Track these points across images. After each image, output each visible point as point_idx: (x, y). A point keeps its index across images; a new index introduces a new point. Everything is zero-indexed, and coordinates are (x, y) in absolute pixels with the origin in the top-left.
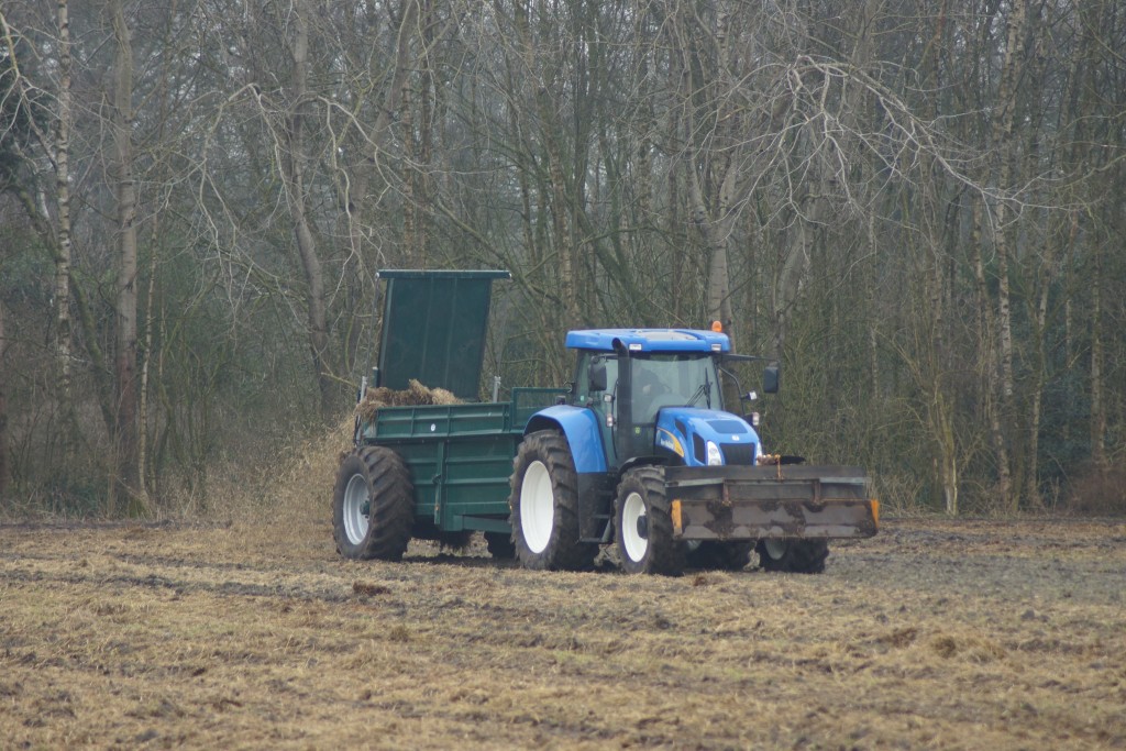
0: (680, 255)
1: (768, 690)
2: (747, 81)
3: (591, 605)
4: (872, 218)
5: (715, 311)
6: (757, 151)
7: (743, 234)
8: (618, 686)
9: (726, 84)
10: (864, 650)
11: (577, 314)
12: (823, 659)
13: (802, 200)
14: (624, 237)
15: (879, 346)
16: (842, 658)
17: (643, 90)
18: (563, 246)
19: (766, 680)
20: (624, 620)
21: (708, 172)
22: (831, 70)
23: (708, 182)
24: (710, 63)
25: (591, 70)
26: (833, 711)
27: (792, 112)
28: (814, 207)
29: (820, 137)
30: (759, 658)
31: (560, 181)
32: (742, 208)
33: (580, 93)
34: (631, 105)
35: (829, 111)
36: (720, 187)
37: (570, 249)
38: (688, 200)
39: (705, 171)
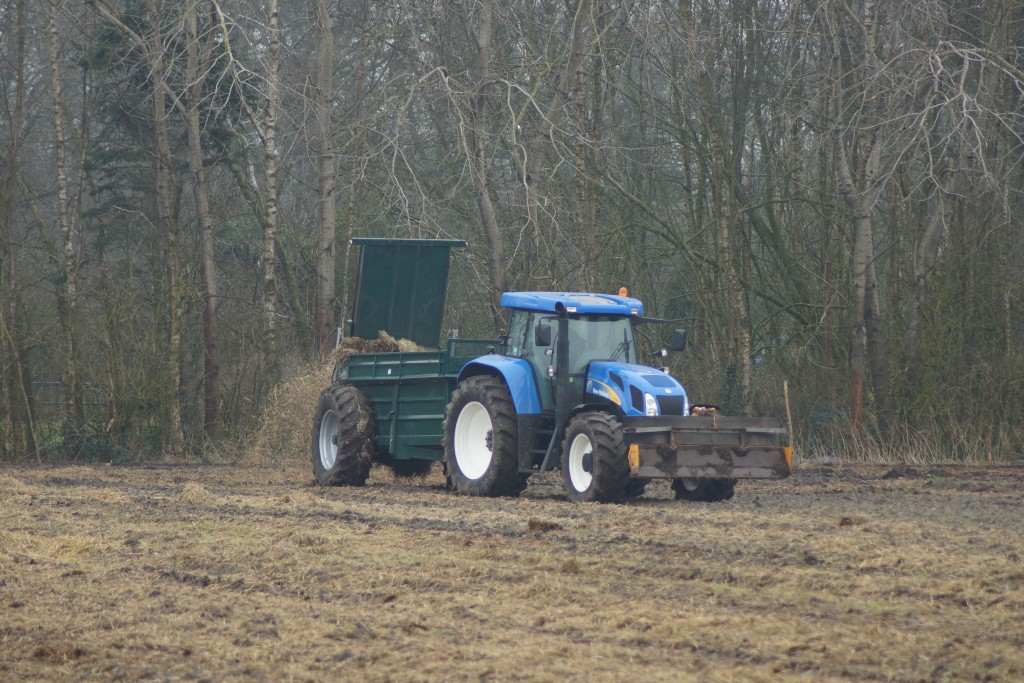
0: (828, 223)
1: (908, 622)
2: (892, 65)
3: (745, 542)
4: (1007, 190)
5: (861, 274)
6: (901, 129)
7: (886, 205)
8: (770, 616)
9: (872, 68)
10: (997, 587)
11: (734, 277)
12: (959, 594)
13: (942, 174)
14: (777, 207)
15: (1012, 307)
16: (976, 594)
17: (795, 73)
18: (721, 215)
19: (906, 612)
20: (776, 556)
21: (855, 148)
22: (970, 55)
23: (855, 157)
24: (859, 48)
25: (749, 55)
26: (968, 642)
27: (933, 93)
28: (953, 181)
29: (959, 116)
30: (900, 592)
31: (719, 157)
32: (886, 180)
33: (737, 77)
34: (785, 87)
35: (968, 92)
36: (865, 161)
37: (728, 218)
38: (836, 173)
39: (852, 147)
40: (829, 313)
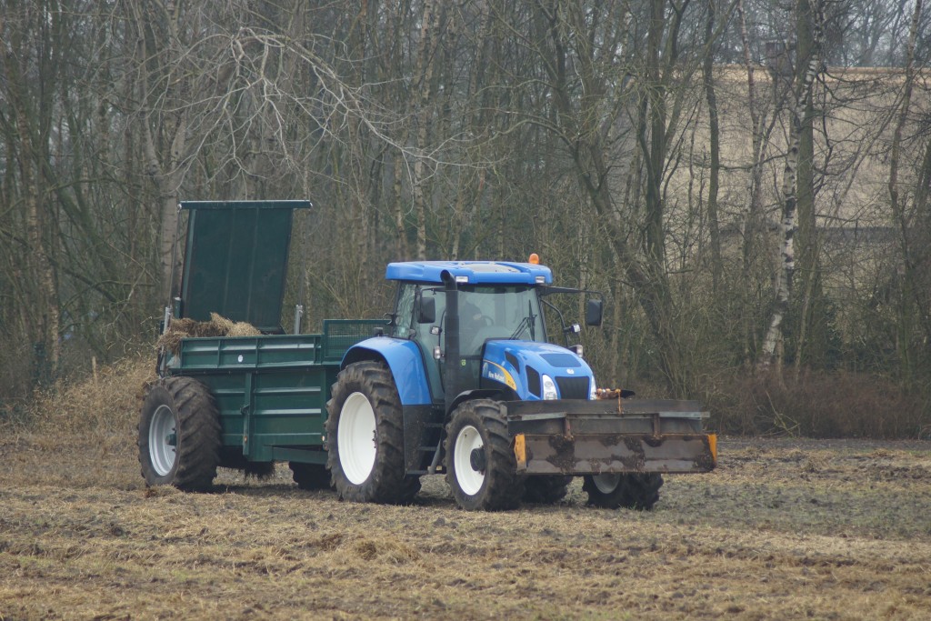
0: (135, 203)
1: (210, 589)
2: (195, 49)
3: (53, 515)
4: (306, 172)
5: (167, 253)
6: (205, 111)
7: (192, 186)
8: (76, 587)
9: (176, 52)
10: (296, 554)
11: (43, 255)
12: (260, 562)
13: (245, 155)
14: (85, 187)
15: (312, 285)
16: (276, 561)
17: (102, 55)
18: (29, 194)
19: (208, 580)
20: (83, 528)
21: (161, 129)
22: (270, 41)
23: (161, 138)
24: (162, 32)
25: (54, 37)
26: (267, 607)
27: (235, 77)
28: (255, 162)
29: (261, 100)
30: (203, 561)
31: (27, 136)
32: (191, 162)
33: (44, 58)
34: (91, 68)
35: (268, 78)
36: (171, 143)
37: (36, 197)
38: (143, 154)
39: (158, 129)
40: (136, 291)
